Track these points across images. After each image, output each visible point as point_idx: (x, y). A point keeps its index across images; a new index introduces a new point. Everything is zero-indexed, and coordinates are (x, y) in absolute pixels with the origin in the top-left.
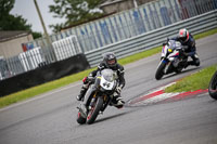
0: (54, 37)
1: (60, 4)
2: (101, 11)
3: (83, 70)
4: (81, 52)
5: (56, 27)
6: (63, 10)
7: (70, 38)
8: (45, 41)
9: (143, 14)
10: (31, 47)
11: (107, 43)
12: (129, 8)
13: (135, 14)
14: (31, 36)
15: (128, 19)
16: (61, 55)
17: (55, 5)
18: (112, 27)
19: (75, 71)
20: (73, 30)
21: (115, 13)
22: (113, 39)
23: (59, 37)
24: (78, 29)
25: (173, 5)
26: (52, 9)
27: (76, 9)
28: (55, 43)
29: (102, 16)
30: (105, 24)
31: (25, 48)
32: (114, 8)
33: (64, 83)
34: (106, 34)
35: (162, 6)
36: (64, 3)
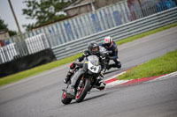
0: (27, 35)
1: (31, 8)
2: (65, 14)
3: (50, 62)
4: (48, 47)
5: (28, 27)
6: (34, 12)
7: (40, 35)
8: (19, 38)
9: (99, 17)
10: (8, 43)
11: (70, 40)
12: (88, 11)
13: (93, 17)
14: (7, 34)
15: (87, 19)
16: (33, 50)
17: (27, 8)
18: (74, 27)
20: (42, 29)
21: (76, 15)
22: (75, 37)
23: (31, 34)
24: (46, 28)
25: (124, 9)
26: (25, 12)
27: (45, 12)
28: (27, 40)
29: (66, 18)
30: (69, 24)
32: (76, 11)
34: (69, 32)
35: (115, 10)
36: (34, 7)
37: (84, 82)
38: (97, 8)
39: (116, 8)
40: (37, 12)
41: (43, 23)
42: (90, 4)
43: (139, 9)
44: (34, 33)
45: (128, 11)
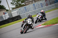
0: (12, 11)
1: (13, 2)
2: (25, 4)
4: (19, 15)
5: (13, 8)
6: (14, 3)
7: (16, 11)
8: (9, 12)
9: (36, 5)
10: (6, 13)
12: (32, 3)
13: (34, 5)
14: (6, 10)
15: (32, 6)
16: (14, 15)
18: (28, 8)
19: (18, 20)
20: (17, 9)
23: (13, 11)
25: (44, 2)
26: (11, 3)
28: (12, 12)
30: (26, 7)
31: (4, 14)
32: (28, 3)
33: (15, 23)
34: (26, 10)
35: (41, 3)
36: (14, 2)
37: (26, 27)
38: (35, 2)
39: (41, 2)
40: (15, 3)
41: (17, 7)
42: (33, 1)
43: (49, 2)
44: (15, 10)
45: (45, 3)
